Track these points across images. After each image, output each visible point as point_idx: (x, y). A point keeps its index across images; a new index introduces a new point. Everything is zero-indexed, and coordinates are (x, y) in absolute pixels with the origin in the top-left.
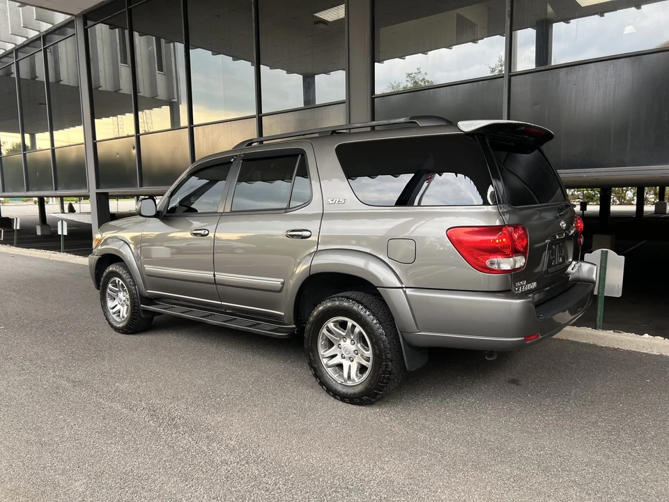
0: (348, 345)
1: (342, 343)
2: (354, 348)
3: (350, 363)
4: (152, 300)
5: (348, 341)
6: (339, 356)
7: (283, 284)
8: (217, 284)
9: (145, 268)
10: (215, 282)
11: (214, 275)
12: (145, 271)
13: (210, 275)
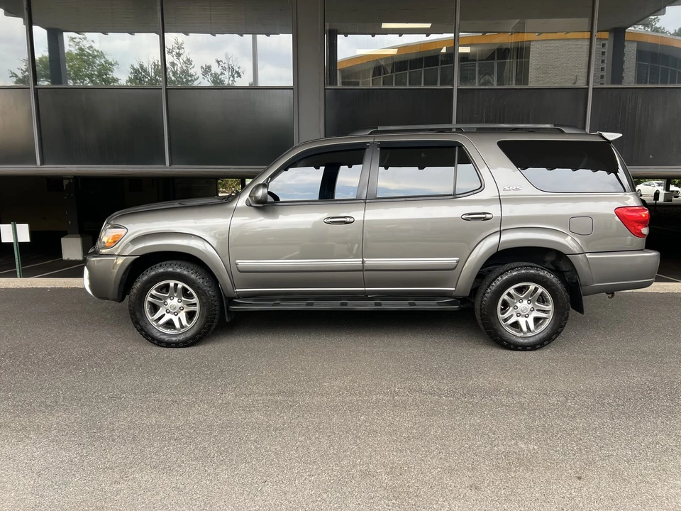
0: (524, 305)
1: (518, 304)
2: (530, 306)
3: (525, 319)
4: (231, 300)
5: (525, 302)
6: (515, 315)
7: (458, 262)
8: (366, 270)
9: (237, 264)
10: (363, 269)
11: (363, 262)
12: (237, 268)
13: (357, 262)
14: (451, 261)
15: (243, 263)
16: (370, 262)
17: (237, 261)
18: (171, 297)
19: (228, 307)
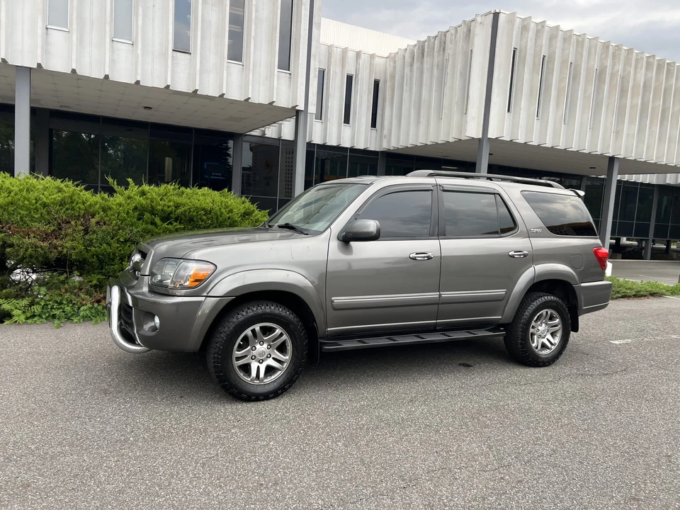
0: (543, 328)
5: (543, 325)
7: (506, 293)
8: (442, 303)
9: (332, 302)
10: (439, 303)
11: (440, 295)
12: (332, 305)
13: (434, 295)
14: (501, 292)
15: (338, 300)
16: (446, 294)
17: (333, 298)
18: (262, 342)
19: (321, 348)
